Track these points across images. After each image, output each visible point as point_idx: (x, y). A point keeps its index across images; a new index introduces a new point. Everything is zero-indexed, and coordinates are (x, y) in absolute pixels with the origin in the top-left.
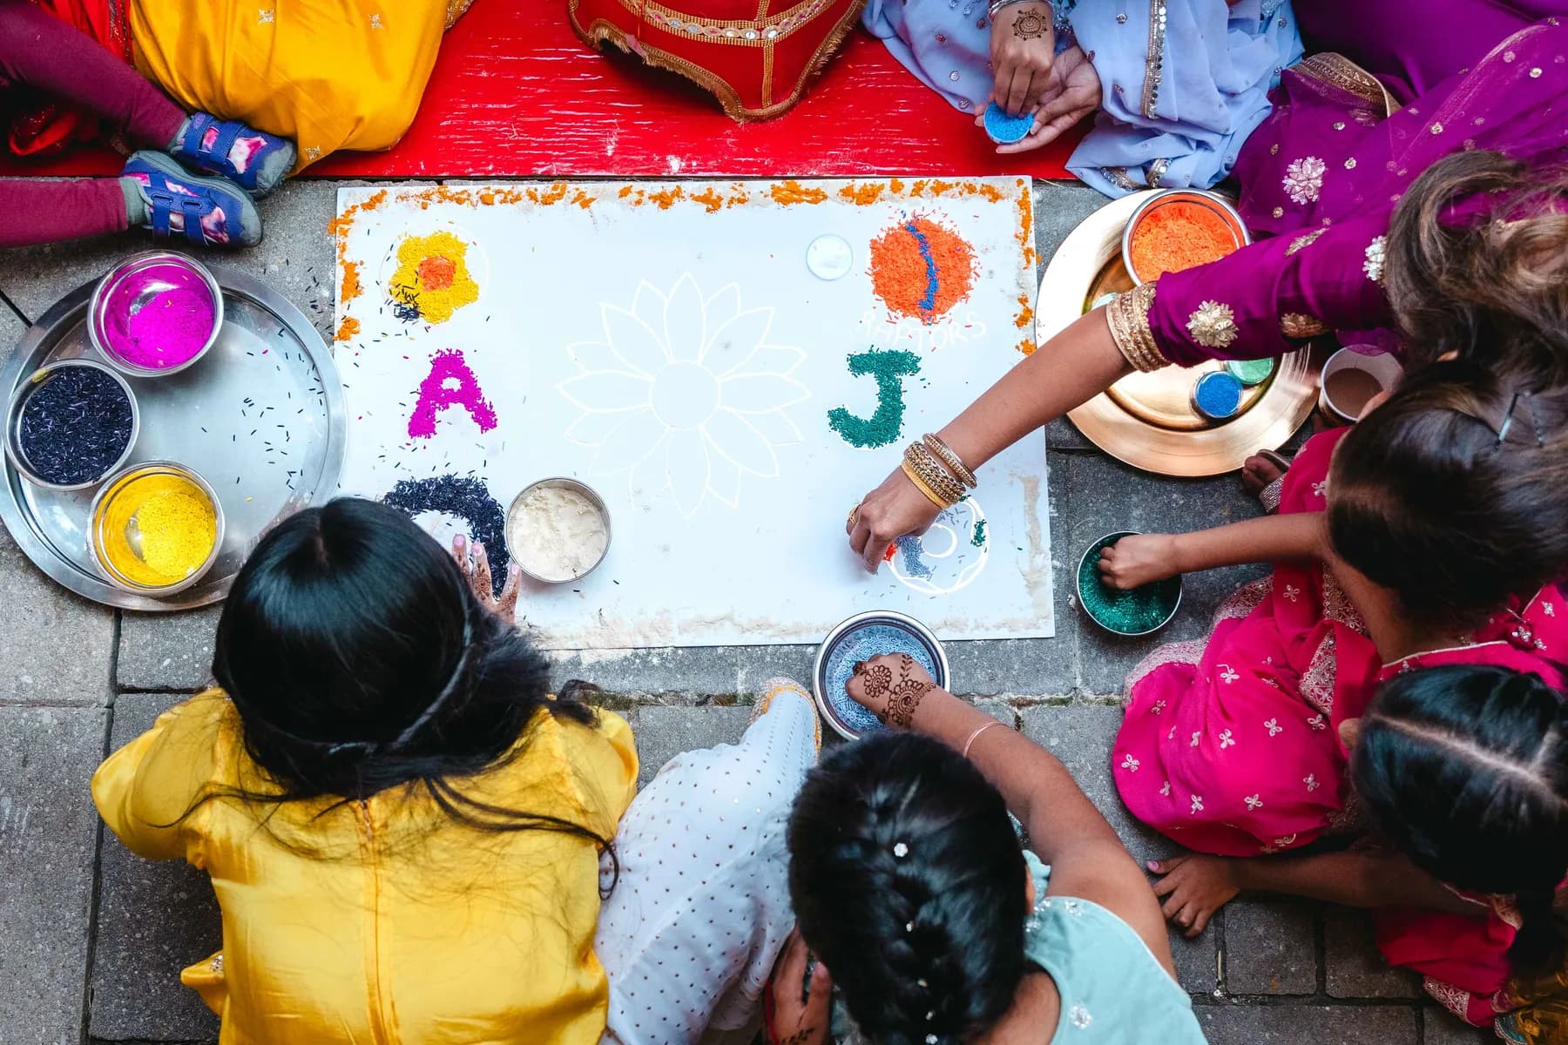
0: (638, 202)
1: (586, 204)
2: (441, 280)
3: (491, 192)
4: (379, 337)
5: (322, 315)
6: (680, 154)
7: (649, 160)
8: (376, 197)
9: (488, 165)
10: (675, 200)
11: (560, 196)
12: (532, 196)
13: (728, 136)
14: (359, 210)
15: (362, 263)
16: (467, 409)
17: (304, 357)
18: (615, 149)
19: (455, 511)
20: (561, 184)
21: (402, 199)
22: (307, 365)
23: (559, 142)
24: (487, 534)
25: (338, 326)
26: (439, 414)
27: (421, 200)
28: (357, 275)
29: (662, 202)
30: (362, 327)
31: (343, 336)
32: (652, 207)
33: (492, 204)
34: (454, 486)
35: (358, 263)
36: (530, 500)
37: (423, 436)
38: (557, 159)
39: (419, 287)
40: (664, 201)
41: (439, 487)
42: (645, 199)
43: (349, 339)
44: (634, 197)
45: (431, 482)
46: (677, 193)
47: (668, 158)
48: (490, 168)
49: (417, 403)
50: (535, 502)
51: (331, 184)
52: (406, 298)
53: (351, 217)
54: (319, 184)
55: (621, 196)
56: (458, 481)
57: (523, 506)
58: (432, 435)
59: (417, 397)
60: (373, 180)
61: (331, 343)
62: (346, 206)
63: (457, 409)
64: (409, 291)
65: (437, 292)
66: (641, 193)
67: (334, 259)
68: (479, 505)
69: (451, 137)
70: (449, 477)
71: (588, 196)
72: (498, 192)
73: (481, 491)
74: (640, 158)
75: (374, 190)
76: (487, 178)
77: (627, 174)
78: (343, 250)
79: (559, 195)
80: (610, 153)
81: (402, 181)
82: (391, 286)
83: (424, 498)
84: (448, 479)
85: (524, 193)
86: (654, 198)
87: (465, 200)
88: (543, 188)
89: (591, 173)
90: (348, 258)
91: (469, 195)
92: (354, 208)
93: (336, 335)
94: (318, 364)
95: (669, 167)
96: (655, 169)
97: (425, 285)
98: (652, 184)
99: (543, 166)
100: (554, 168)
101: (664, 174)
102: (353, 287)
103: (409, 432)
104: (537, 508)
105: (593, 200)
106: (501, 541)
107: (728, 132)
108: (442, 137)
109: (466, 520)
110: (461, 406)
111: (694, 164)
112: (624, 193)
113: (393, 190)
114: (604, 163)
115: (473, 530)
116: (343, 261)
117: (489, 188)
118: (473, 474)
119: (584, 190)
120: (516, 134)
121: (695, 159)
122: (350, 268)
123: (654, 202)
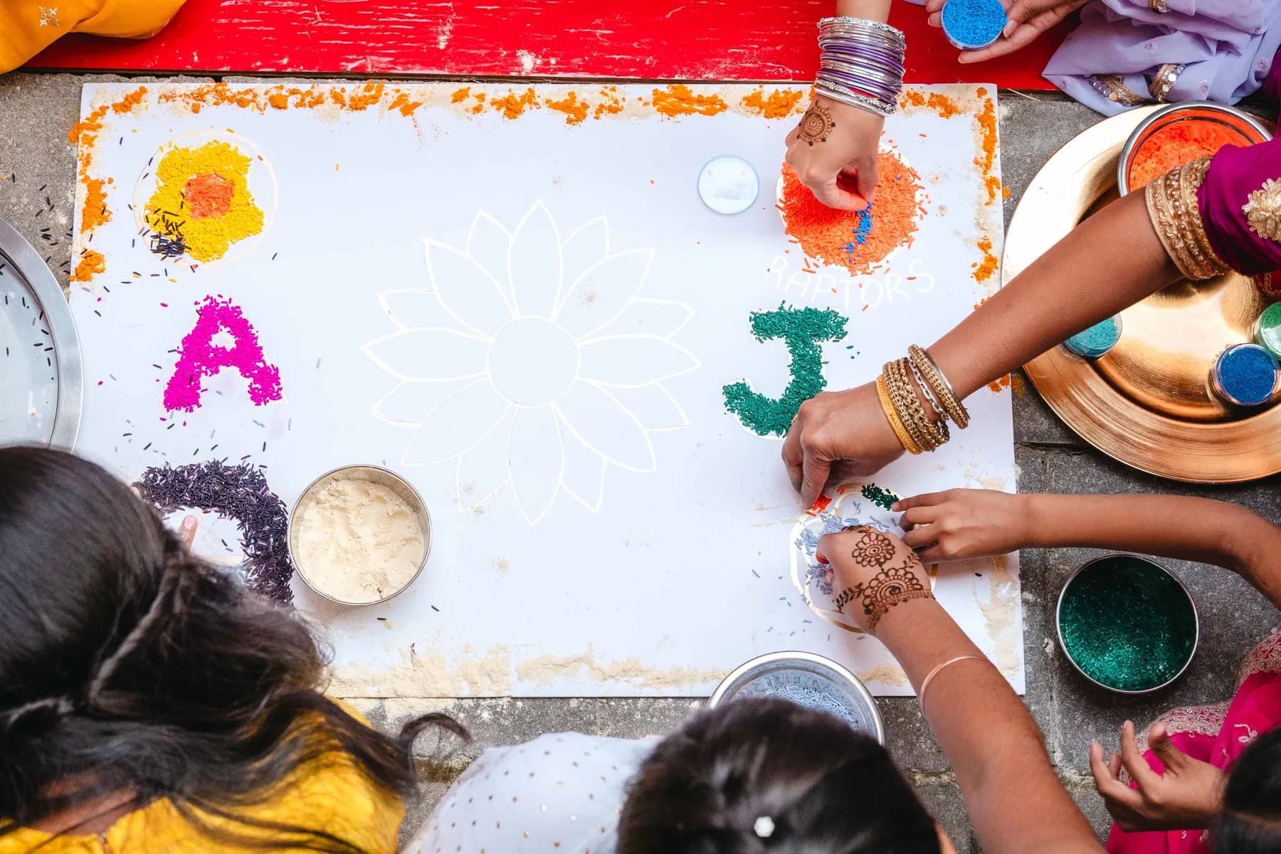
0: (477, 109)
1: (408, 109)
2: (214, 205)
3: (284, 93)
4: (131, 278)
5: (55, 248)
6: (534, 49)
7: (493, 55)
8: (132, 96)
9: (282, 59)
10: (526, 106)
11: (375, 99)
12: (338, 98)
13: (598, 27)
14: (110, 113)
15: (111, 181)
16: (244, 373)
17: (29, 301)
18: (449, 40)
19: (223, 509)
20: (376, 84)
21: (167, 99)
22: (33, 312)
23: (377, 30)
24: (263, 540)
25: (76, 261)
26: (204, 381)
27: (192, 101)
28: (104, 196)
29: (509, 109)
30: (108, 264)
31: (83, 276)
32: (494, 116)
33: (285, 108)
34: (221, 475)
35: (106, 180)
36: (323, 495)
37: (183, 409)
38: (373, 52)
39: (186, 213)
40: (511, 109)
41: (202, 477)
42: (486, 104)
43: (89, 279)
44: (471, 102)
45: (191, 469)
46: (529, 98)
47: (519, 53)
48: (285, 61)
49: (177, 365)
50: (330, 498)
51: (75, 78)
52: (167, 227)
53: (99, 121)
54: (58, 78)
55: (455, 101)
56: (227, 469)
57: (313, 503)
58: (195, 407)
59: (177, 357)
60: (129, 75)
61: (65, 284)
62: (92, 106)
63: (230, 373)
64: (172, 219)
65: (208, 220)
66: (481, 97)
67: (75, 174)
68: (255, 501)
69: (236, 21)
70: (216, 464)
71: (411, 100)
72: (293, 92)
73: (257, 482)
74: (483, 52)
75: (132, 86)
76: (280, 74)
77: (464, 73)
78: (87, 162)
79: (373, 97)
80: (442, 46)
81: (168, 76)
82: (147, 212)
83: (181, 491)
84: (215, 467)
85: (327, 95)
86: (498, 104)
87: (249, 102)
88: (352, 89)
89: (417, 70)
90: (93, 173)
91: (255, 96)
92: (104, 109)
93: (73, 273)
94: (48, 311)
95: (520, 65)
96: (501, 67)
97: (193, 210)
98: (497, 86)
99: (353, 61)
100: (371, 63)
101: (513, 74)
102: (97, 212)
103: (165, 402)
104: (332, 507)
105: (416, 105)
106: (282, 549)
107: (598, 21)
108: (223, 21)
109: (236, 521)
110: (234, 370)
111: (553, 61)
112: (459, 97)
113: (156, 87)
114: (435, 58)
115: (245, 535)
116: (86, 179)
117: (281, 87)
118: (248, 460)
119: (407, 93)
120: (320, 19)
121: (554, 56)
122: (95, 188)
123: (498, 109)
